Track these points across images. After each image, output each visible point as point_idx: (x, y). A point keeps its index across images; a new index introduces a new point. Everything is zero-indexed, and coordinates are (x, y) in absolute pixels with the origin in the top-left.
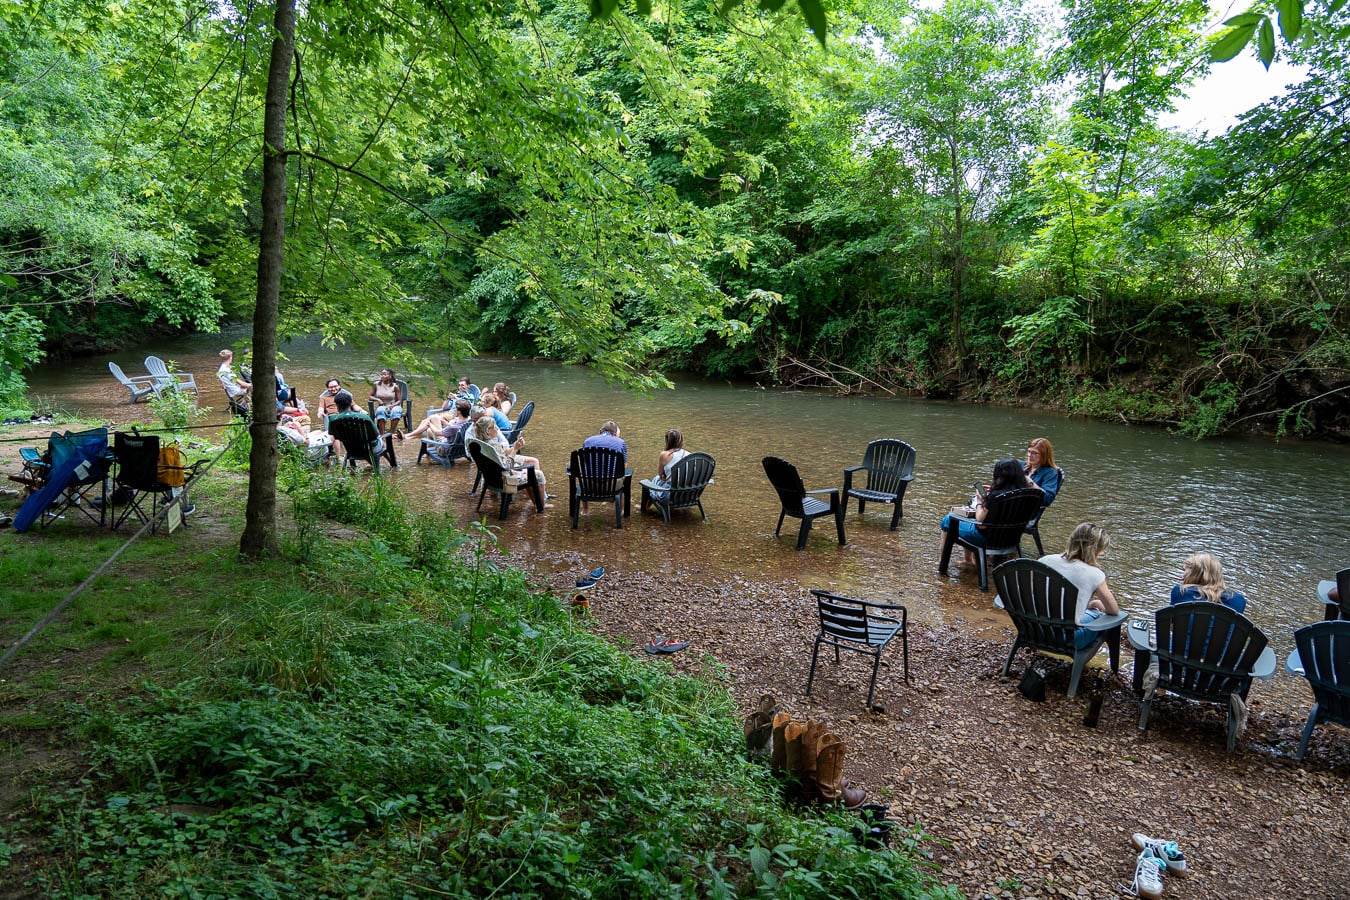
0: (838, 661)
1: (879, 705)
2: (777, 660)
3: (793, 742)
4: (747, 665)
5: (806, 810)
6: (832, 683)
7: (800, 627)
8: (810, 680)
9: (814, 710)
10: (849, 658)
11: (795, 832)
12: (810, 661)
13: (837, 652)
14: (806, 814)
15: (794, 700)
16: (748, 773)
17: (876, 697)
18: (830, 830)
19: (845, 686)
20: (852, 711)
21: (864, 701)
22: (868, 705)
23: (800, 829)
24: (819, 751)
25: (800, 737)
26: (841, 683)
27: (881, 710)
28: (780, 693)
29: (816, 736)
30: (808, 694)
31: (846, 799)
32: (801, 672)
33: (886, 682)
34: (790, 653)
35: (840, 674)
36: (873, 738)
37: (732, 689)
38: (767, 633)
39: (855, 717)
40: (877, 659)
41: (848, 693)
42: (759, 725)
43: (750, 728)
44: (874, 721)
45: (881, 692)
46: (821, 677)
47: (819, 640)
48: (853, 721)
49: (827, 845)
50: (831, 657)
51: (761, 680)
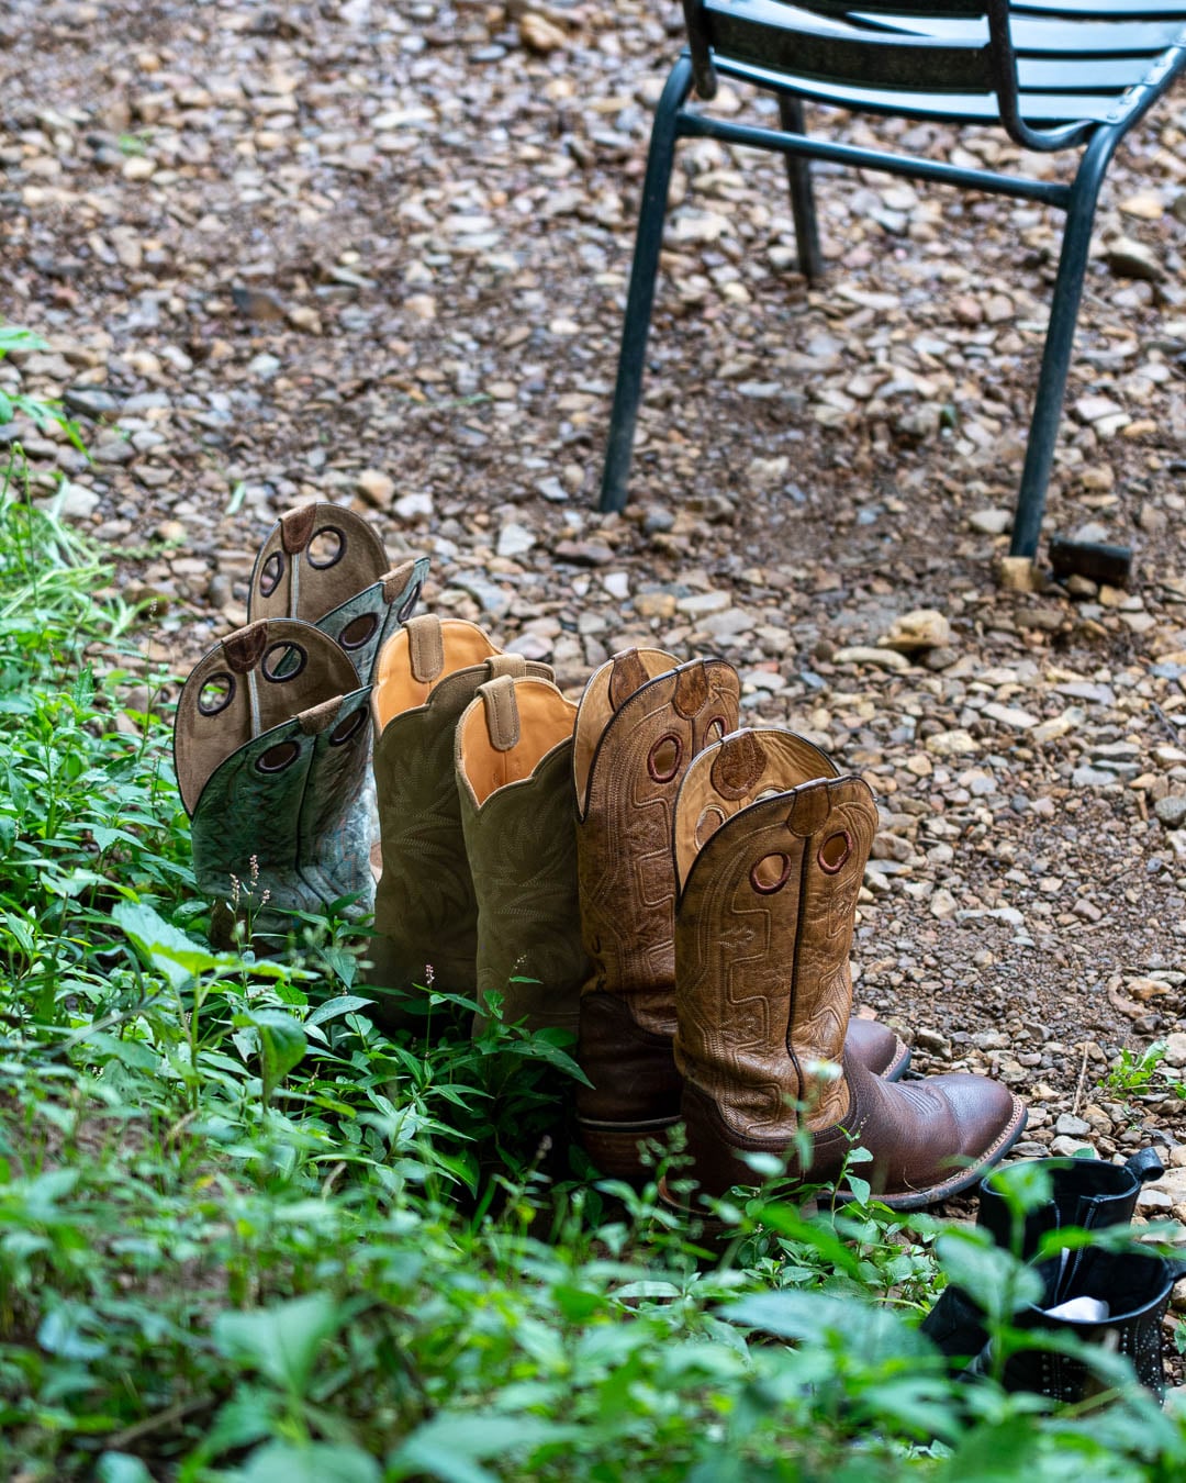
0: (810, 267)
1: (1091, 533)
2: (389, 285)
3: (510, 802)
4: (178, 328)
5: (614, 1210)
6: (772, 414)
7: (537, 53)
8: (624, 400)
9: (656, 600)
10: (887, 240)
11: (542, 1342)
12: (615, 280)
13: (802, 203)
14: (613, 1235)
15: (517, 539)
16: (212, 1024)
17: (1074, 487)
18: (765, 1310)
19: (864, 429)
20: (914, 583)
21: (993, 519)
22: (1020, 537)
23: (573, 1319)
24: (689, 844)
25: (559, 768)
26: (835, 406)
27: (1109, 568)
28: (416, 503)
29: (668, 759)
30: (609, 496)
31: (881, 1138)
32: (559, 355)
33: (1138, 385)
34: (476, 232)
35: (823, 349)
36: (1055, 752)
37: (78, 497)
38: (307, 109)
39: (933, 625)
40: (1077, 233)
41: (881, 475)
42: (276, 712)
43: (219, 740)
44: (1059, 641)
45: (1109, 449)
46: (696, 380)
47: (673, 124)
48: (917, 653)
49: (756, 1397)
50: (757, 242)
51: (280, 425)
